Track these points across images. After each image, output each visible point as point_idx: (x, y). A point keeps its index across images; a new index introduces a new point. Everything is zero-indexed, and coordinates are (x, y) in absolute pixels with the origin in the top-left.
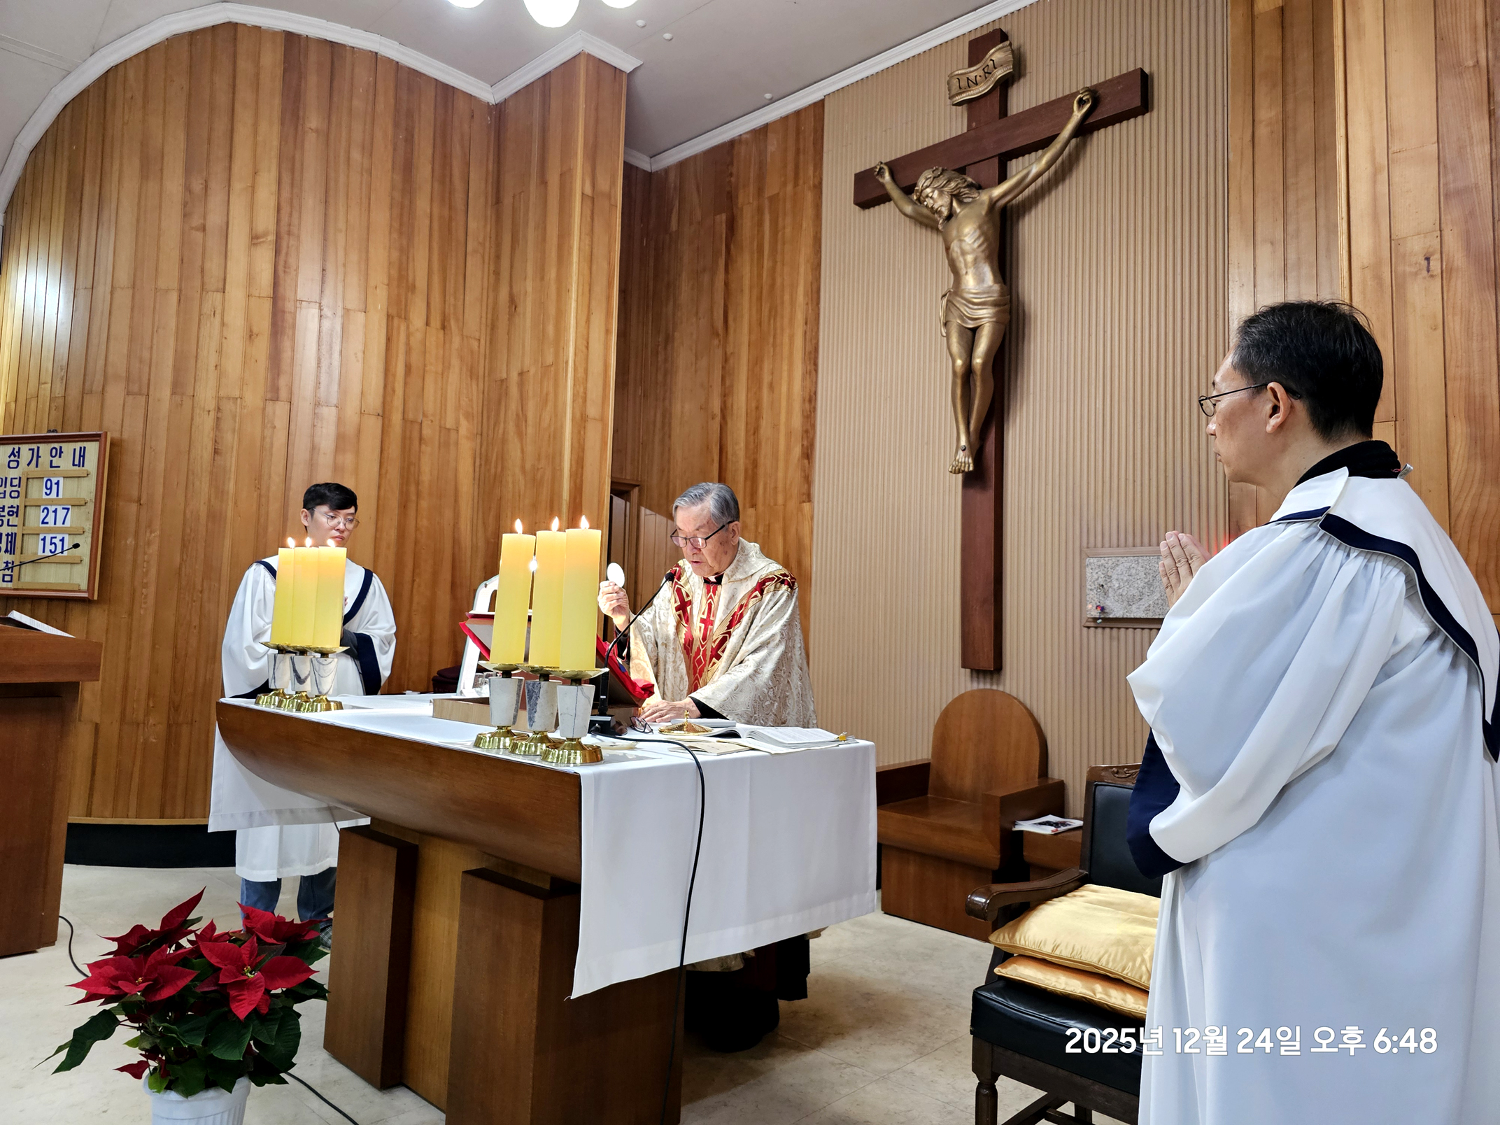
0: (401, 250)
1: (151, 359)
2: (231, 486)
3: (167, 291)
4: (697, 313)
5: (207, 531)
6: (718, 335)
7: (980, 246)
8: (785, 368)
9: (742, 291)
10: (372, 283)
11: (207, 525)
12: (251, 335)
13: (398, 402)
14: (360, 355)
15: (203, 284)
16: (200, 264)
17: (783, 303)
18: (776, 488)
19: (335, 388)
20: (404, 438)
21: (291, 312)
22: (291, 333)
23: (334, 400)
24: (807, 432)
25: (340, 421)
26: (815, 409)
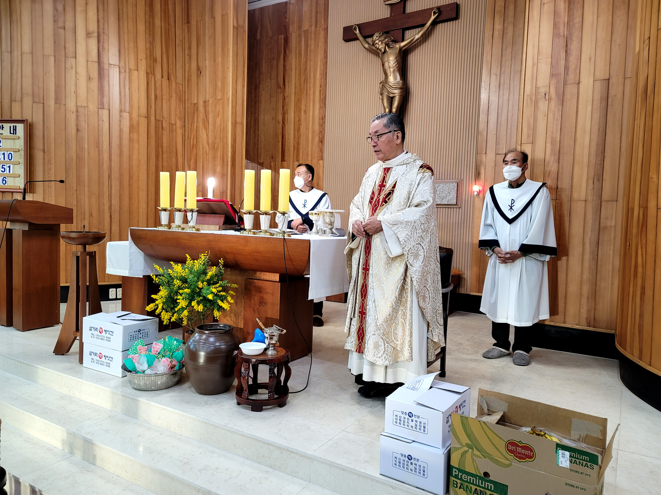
0: (150, 43)
1: (43, 87)
2: (86, 146)
3: (49, 56)
4: (270, 78)
5: (77, 165)
6: (281, 88)
7: (396, 65)
8: (311, 104)
9: (292, 70)
10: (139, 58)
11: (76, 162)
12: (89, 79)
13: (153, 112)
14: (137, 90)
15: (65, 54)
16: (63, 44)
17: (310, 76)
18: (308, 154)
19: (127, 105)
20: (156, 127)
21: (107, 69)
22: (107, 79)
23: (127, 109)
24: (321, 132)
25: (131, 119)
26: (324, 122)
